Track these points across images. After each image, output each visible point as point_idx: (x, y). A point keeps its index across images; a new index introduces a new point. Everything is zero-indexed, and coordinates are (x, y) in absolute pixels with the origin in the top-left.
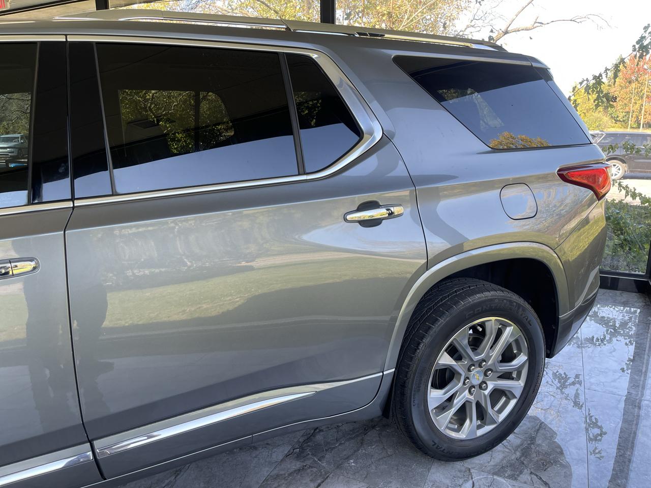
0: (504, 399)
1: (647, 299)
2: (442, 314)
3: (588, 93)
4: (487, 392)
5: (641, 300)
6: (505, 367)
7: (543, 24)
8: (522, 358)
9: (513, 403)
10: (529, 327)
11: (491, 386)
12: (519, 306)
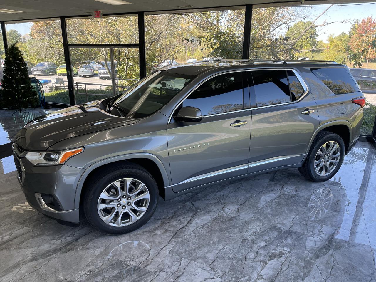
0: (332, 166)
1: (372, 144)
2: (320, 140)
3: (351, 61)
4: (328, 163)
5: (370, 144)
6: (334, 156)
7: (328, 23)
8: (339, 154)
9: (335, 167)
10: (341, 145)
11: (330, 161)
12: (339, 138)
